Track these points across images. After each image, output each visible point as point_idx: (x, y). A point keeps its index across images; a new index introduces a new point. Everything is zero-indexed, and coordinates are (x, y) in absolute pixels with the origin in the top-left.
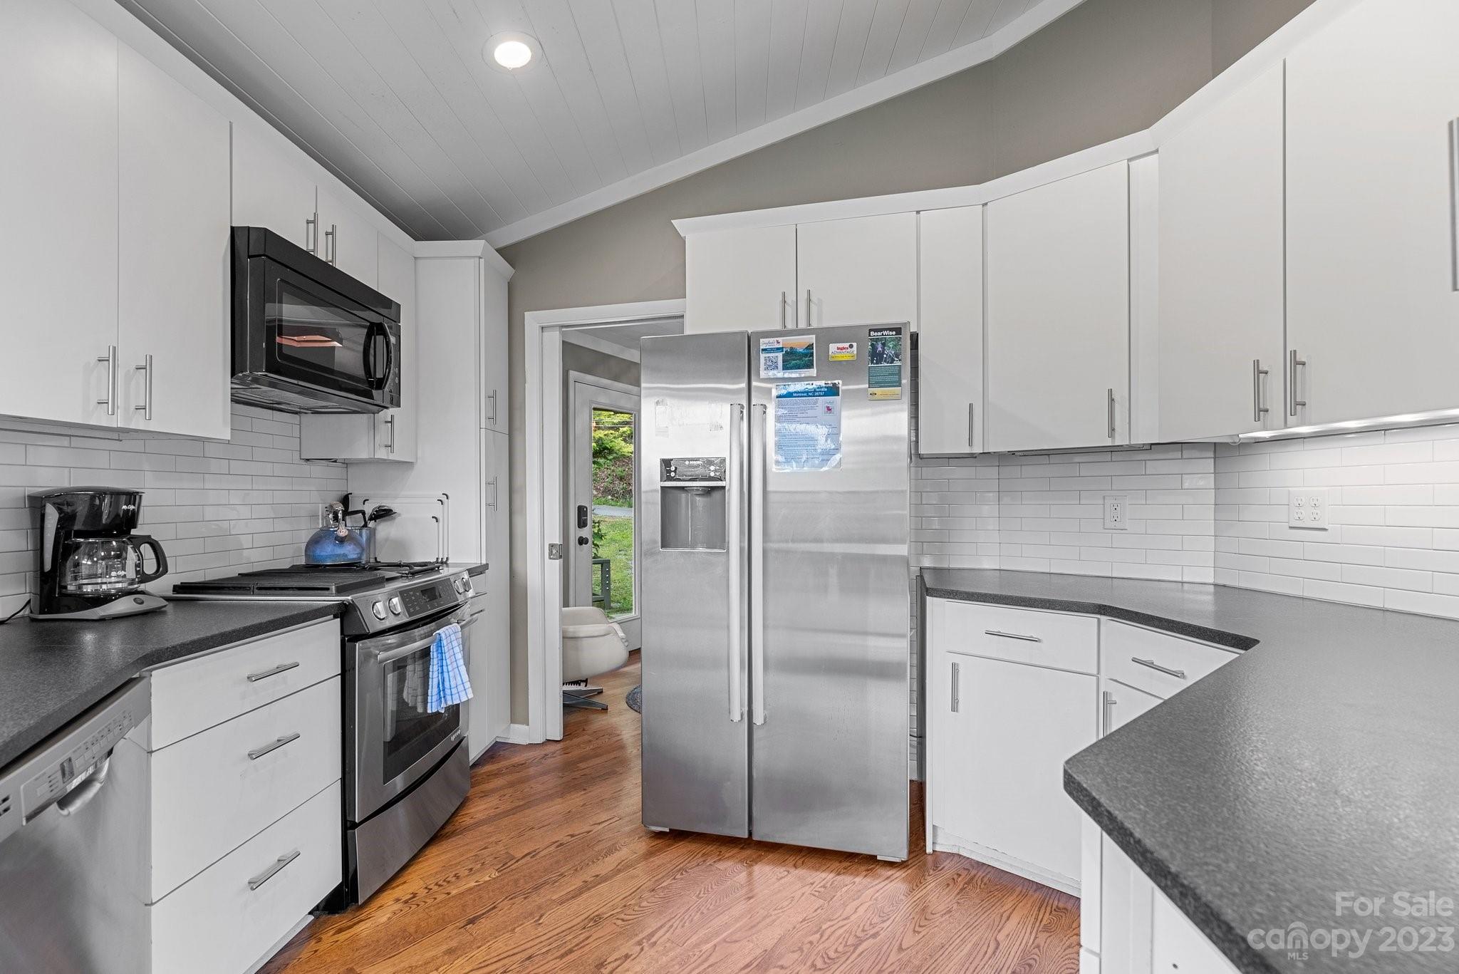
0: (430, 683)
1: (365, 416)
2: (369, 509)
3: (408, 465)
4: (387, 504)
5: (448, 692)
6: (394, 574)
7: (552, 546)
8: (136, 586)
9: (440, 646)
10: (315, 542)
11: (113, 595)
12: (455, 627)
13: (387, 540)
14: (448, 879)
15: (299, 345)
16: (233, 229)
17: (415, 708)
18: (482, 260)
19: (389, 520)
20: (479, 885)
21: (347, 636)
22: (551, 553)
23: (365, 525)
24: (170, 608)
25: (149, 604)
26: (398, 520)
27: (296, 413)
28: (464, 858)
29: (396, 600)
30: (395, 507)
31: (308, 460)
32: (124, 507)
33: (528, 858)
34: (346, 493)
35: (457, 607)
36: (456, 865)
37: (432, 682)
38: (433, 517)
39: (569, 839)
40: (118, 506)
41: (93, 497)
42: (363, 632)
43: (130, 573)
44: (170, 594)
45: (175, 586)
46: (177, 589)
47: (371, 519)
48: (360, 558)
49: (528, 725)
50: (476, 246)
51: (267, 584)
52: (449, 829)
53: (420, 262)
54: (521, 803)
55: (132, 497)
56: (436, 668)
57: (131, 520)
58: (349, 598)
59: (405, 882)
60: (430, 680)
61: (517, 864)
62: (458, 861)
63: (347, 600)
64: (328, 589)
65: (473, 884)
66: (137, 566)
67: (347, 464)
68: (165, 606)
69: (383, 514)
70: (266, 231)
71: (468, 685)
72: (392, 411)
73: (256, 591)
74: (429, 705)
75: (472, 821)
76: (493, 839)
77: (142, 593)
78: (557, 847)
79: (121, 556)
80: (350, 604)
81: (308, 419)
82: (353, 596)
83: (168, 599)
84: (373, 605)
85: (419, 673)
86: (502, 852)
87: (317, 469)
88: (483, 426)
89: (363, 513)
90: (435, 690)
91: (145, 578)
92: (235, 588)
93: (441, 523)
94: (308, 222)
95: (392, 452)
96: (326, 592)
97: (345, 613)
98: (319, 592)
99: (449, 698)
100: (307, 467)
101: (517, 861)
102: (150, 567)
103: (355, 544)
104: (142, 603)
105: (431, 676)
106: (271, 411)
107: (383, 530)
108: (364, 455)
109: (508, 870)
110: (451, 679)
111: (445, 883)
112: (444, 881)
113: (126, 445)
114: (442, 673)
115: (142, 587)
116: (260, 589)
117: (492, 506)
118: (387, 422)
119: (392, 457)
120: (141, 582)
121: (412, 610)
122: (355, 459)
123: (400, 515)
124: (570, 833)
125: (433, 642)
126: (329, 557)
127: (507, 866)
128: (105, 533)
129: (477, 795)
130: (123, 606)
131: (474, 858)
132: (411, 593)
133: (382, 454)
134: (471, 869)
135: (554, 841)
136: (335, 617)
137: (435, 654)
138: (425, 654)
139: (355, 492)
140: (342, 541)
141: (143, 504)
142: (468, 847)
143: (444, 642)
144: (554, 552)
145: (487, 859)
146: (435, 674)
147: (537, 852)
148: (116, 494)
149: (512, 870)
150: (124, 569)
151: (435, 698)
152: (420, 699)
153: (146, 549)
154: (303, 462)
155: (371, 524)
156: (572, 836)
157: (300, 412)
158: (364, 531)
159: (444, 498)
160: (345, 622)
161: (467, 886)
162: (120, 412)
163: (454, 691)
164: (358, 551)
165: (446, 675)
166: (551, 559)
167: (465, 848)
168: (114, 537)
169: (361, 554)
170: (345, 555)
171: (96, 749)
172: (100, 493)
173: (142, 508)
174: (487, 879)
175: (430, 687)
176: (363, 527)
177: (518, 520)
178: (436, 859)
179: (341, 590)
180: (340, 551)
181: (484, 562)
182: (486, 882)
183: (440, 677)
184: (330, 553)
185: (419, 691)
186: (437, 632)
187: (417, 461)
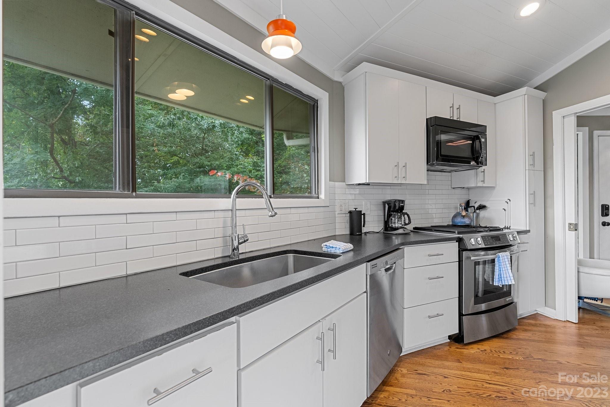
0: (495, 274)
1: (473, 171)
2: (476, 206)
3: (493, 188)
4: (484, 203)
5: (503, 279)
6: (482, 230)
7: (570, 224)
8: (404, 226)
9: (499, 260)
10: (455, 217)
11: (399, 228)
12: (508, 253)
13: (484, 218)
14: (500, 351)
15: (456, 145)
16: (427, 119)
17: (489, 282)
18: (526, 96)
19: (485, 210)
20: (513, 359)
21: (461, 249)
22: (569, 228)
23: (475, 212)
24: (412, 234)
25: (406, 232)
26: (488, 210)
27: (450, 172)
28: (509, 348)
29: (479, 239)
30: (486, 204)
31: (454, 188)
32: (401, 204)
33: (540, 360)
34: (468, 199)
35: (511, 245)
36: (505, 348)
37: (496, 273)
38: (503, 209)
39: (566, 363)
40: (400, 204)
41: (395, 202)
42: (466, 248)
43: (403, 223)
44: (412, 229)
45: (413, 228)
46: (414, 228)
47: (477, 209)
48: (471, 223)
49: (555, 310)
50: (523, 90)
51: (437, 229)
52: (505, 336)
53: (497, 105)
54: (543, 340)
55: (403, 201)
56: (497, 268)
57: (402, 208)
58: (461, 236)
59: (483, 345)
60: (495, 272)
61: (533, 360)
62: (506, 347)
63: (461, 237)
64: (455, 232)
65: (510, 357)
66: (404, 221)
67: (468, 189)
68: (410, 233)
69: (482, 207)
70: (436, 117)
71: (512, 278)
72: (484, 167)
73: (434, 231)
74: (494, 282)
75: (516, 337)
76: (525, 347)
77: (405, 228)
78: (557, 363)
79: (400, 218)
80: (461, 238)
81: (454, 174)
82: (463, 235)
83: (412, 231)
84: (470, 240)
85: (490, 269)
86: (528, 353)
87: (458, 191)
88: (527, 168)
89: (474, 207)
90: (497, 277)
91: (406, 224)
92: (429, 230)
93: (507, 212)
94: (450, 107)
95: (484, 183)
96: (454, 233)
97: (460, 241)
98: (452, 233)
99: (503, 281)
100: (453, 191)
101: (534, 359)
102: (407, 222)
103: (468, 218)
104: (405, 231)
105: (495, 271)
106: (441, 173)
107: (482, 213)
108: (473, 185)
109: (529, 360)
110: (504, 273)
111: (498, 352)
112: (499, 351)
113: (402, 187)
114: (500, 271)
115: (405, 227)
116: (435, 230)
117: (533, 204)
118: (482, 172)
119: (484, 185)
120: (405, 225)
121: (486, 243)
122: (470, 187)
123: (489, 208)
124: (567, 361)
125: (496, 257)
126: (459, 222)
127: (528, 358)
128: (397, 211)
129: (521, 329)
130: (401, 231)
131: (513, 349)
132: (487, 237)
133: (480, 184)
134: (511, 353)
135: (557, 360)
136: (457, 242)
137: (497, 263)
138: (493, 261)
139: (472, 199)
140: (464, 217)
141: (405, 204)
142: (512, 345)
143: (501, 258)
144: (572, 227)
145: (519, 352)
146: (497, 271)
147: (546, 360)
148: (399, 201)
149: (530, 361)
150: (401, 221)
151: (497, 280)
152: (491, 279)
153: (406, 216)
154: (452, 189)
155: (478, 211)
156: (568, 362)
157: (451, 172)
158: (475, 214)
159: (508, 201)
160: (460, 244)
161: (508, 357)
162: (400, 179)
163: (505, 279)
164: (470, 221)
165: (502, 272)
166: (569, 230)
167: (511, 345)
168: (399, 212)
169: (471, 222)
170: (465, 222)
171: (392, 261)
172: (396, 201)
173: (405, 205)
174: (518, 358)
175: (495, 275)
176: (474, 212)
177: (549, 211)
178: (496, 343)
179: (459, 233)
180: (463, 220)
181: (528, 229)
182: (516, 359)
183: (499, 272)
184: (459, 221)
185: (491, 276)
186: (498, 254)
187: (496, 186)
